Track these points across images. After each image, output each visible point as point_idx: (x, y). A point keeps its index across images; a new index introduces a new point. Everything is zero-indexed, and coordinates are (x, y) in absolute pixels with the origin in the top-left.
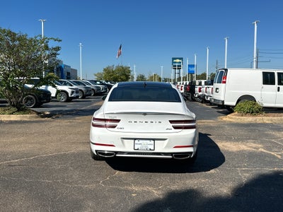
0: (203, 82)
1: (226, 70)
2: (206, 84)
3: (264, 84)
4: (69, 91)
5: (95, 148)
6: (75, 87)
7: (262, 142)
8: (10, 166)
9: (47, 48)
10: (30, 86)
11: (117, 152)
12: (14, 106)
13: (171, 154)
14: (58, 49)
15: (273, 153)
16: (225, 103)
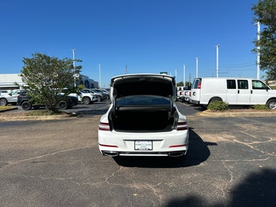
0: (182, 88)
1: (201, 79)
2: (184, 89)
3: (228, 88)
4: (91, 97)
5: (102, 148)
6: (95, 94)
7: (234, 134)
8: (34, 162)
9: (72, 67)
10: (62, 94)
11: (120, 152)
12: (50, 109)
13: (167, 153)
14: (80, 67)
15: (245, 144)
16: (201, 103)
